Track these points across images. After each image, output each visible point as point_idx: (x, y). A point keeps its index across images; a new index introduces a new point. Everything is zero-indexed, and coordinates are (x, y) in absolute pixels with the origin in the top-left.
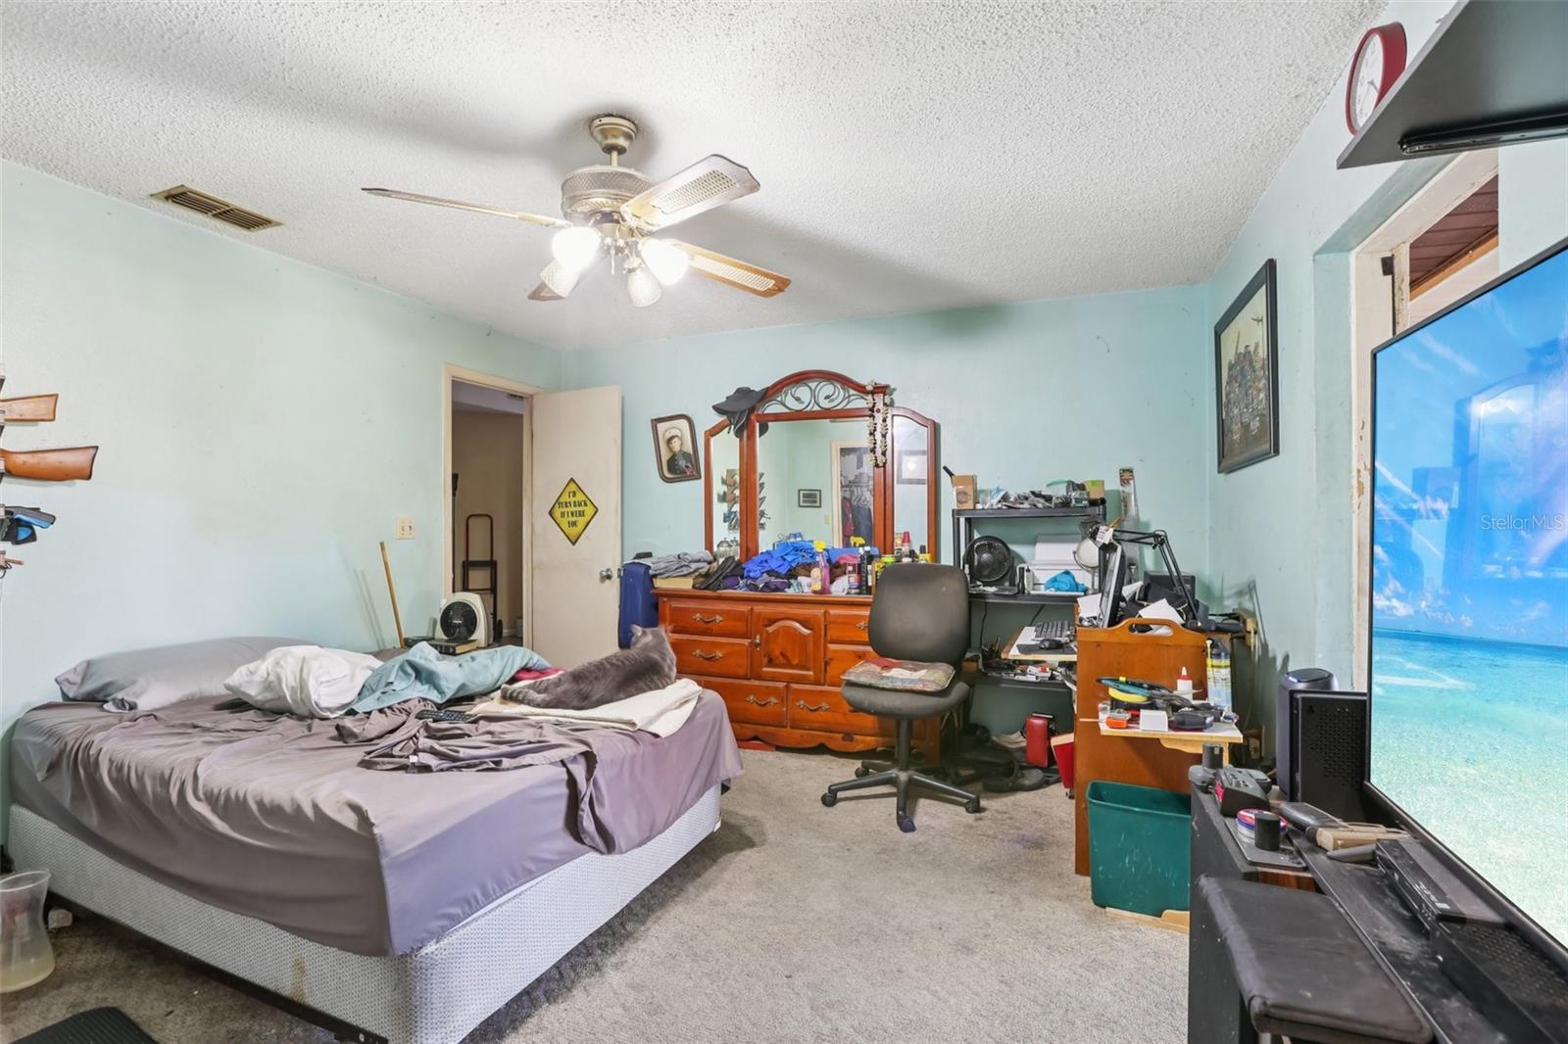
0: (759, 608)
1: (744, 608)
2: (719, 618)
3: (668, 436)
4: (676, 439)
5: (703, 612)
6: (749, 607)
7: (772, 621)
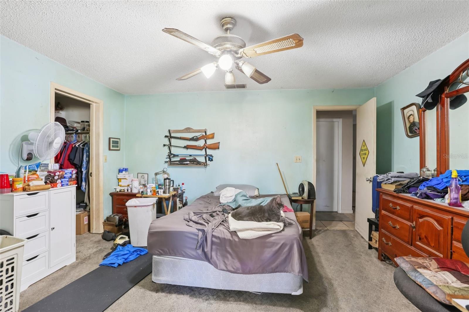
0: (416, 207)
1: (409, 205)
2: (398, 208)
3: (408, 115)
4: (411, 116)
5: (393, 203)
6: (412, 205)
7: (422, 217)
